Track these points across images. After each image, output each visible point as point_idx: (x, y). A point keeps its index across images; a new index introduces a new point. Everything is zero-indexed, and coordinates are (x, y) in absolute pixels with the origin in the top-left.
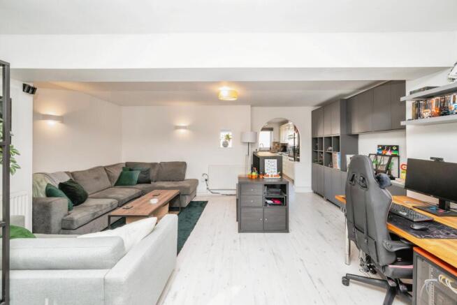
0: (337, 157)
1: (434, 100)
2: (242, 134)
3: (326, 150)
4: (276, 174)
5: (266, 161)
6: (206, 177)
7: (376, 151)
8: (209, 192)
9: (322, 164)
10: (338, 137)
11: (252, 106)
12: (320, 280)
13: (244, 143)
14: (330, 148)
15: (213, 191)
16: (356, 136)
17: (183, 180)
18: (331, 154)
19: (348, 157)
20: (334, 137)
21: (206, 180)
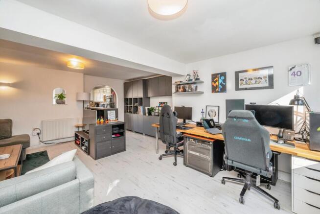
0: (141, 108)
1: (181, 86)
2: (77, 94)
3: (134, 104)
4: (115, 119)
5: (109, 112)
6: (39, 131)
7: (158, 105)
8: (42, 144)
9: (131, 113)
10: (142, 98)
11: (84, 74)
12: (151, 162)
13: (79, 101)
14: (136, 104)
15: (47, 142)
16: (149, 98)
17: (10, 137)
18: (137, 107)
19: (146, 108)
20: (139, 98)
21: (38, 134)
